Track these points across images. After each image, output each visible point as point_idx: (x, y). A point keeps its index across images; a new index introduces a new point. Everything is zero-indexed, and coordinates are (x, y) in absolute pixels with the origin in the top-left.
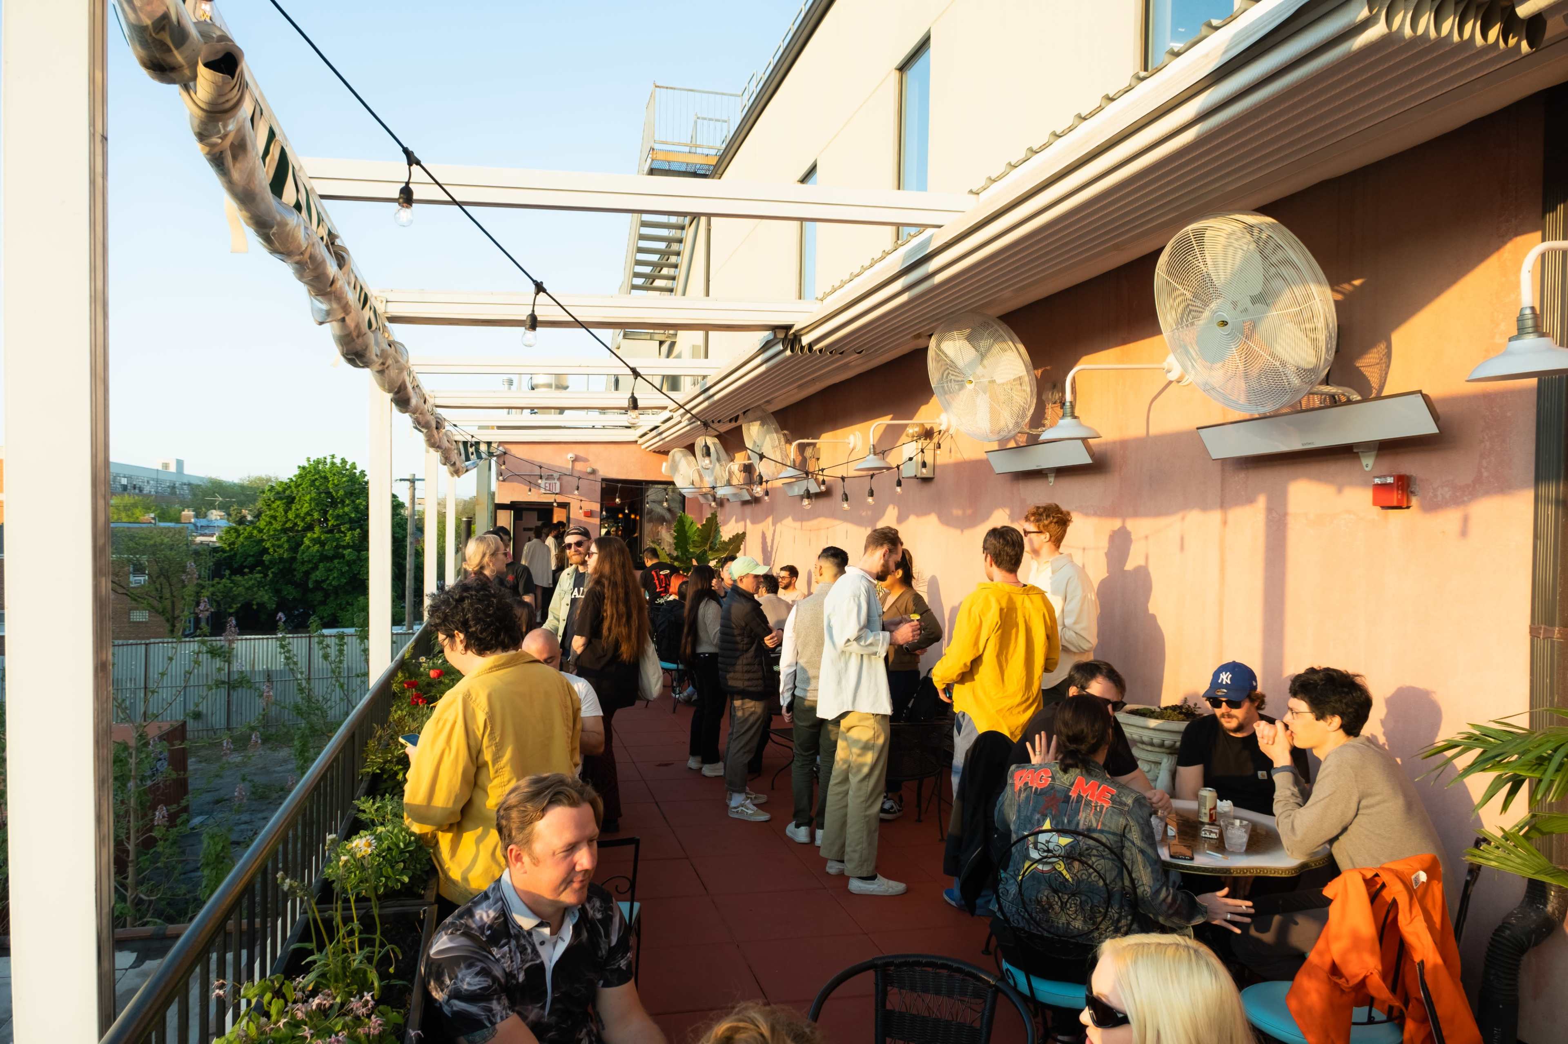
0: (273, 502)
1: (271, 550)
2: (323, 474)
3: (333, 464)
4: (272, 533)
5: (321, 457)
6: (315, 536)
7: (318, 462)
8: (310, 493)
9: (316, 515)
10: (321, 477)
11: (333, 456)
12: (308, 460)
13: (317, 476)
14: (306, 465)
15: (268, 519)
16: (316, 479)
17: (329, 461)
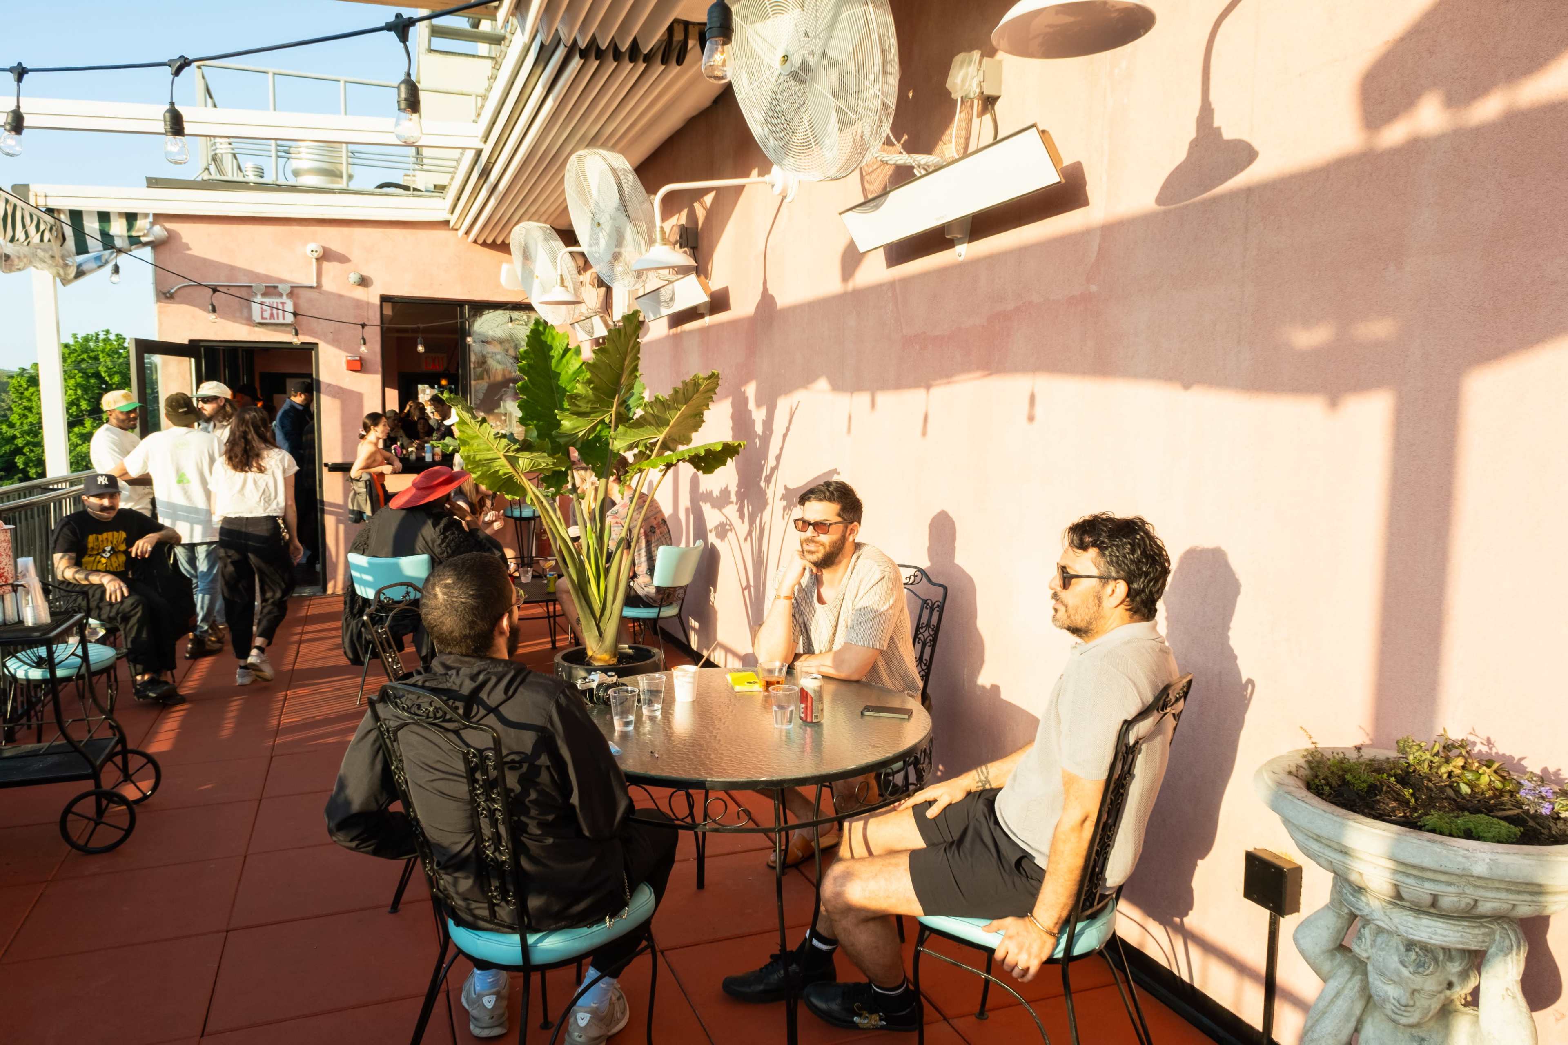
0: (27, 389)
1: (26, 450)
2: (92, 354)
3: (106, 340)
4: (26, 427)
5: (92, 332)
6: (85, 431)
7: (86, 339)
8: (74, 377)
9: (84, 405)
10: (90, 358)
11: (107, 332)
12: (75, 336)
13: (85, 356)
14: (71, 341)
15: (20, 411)
16: (83, 360)
17: (102, 336)
